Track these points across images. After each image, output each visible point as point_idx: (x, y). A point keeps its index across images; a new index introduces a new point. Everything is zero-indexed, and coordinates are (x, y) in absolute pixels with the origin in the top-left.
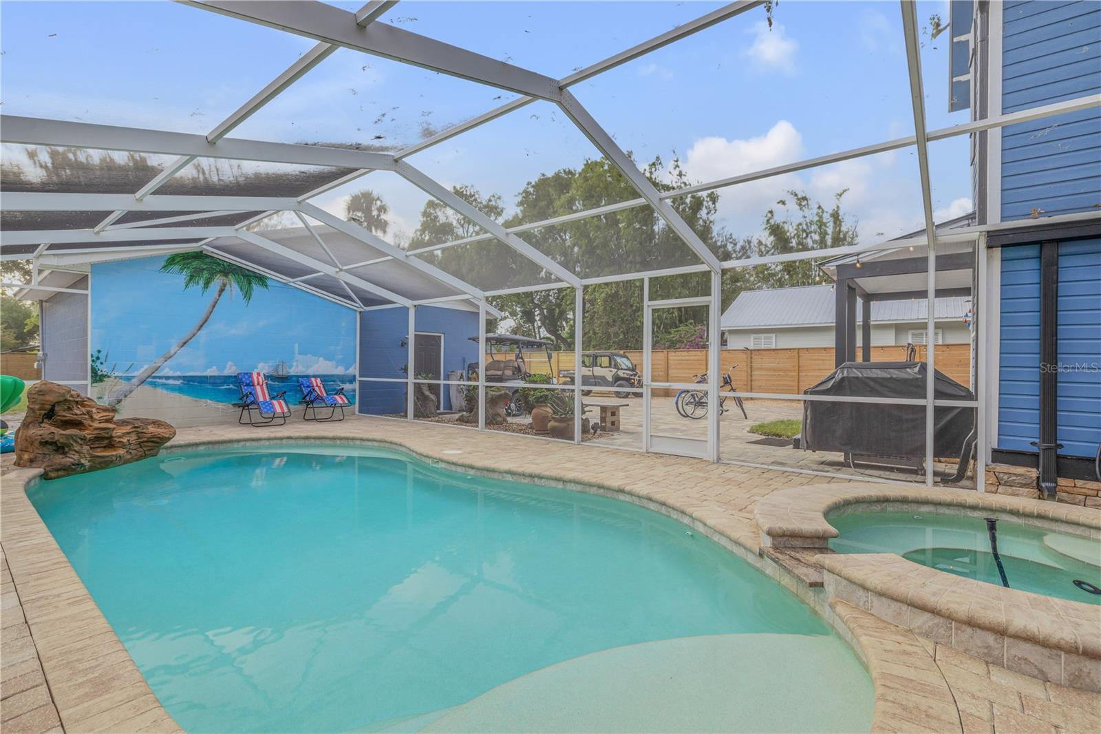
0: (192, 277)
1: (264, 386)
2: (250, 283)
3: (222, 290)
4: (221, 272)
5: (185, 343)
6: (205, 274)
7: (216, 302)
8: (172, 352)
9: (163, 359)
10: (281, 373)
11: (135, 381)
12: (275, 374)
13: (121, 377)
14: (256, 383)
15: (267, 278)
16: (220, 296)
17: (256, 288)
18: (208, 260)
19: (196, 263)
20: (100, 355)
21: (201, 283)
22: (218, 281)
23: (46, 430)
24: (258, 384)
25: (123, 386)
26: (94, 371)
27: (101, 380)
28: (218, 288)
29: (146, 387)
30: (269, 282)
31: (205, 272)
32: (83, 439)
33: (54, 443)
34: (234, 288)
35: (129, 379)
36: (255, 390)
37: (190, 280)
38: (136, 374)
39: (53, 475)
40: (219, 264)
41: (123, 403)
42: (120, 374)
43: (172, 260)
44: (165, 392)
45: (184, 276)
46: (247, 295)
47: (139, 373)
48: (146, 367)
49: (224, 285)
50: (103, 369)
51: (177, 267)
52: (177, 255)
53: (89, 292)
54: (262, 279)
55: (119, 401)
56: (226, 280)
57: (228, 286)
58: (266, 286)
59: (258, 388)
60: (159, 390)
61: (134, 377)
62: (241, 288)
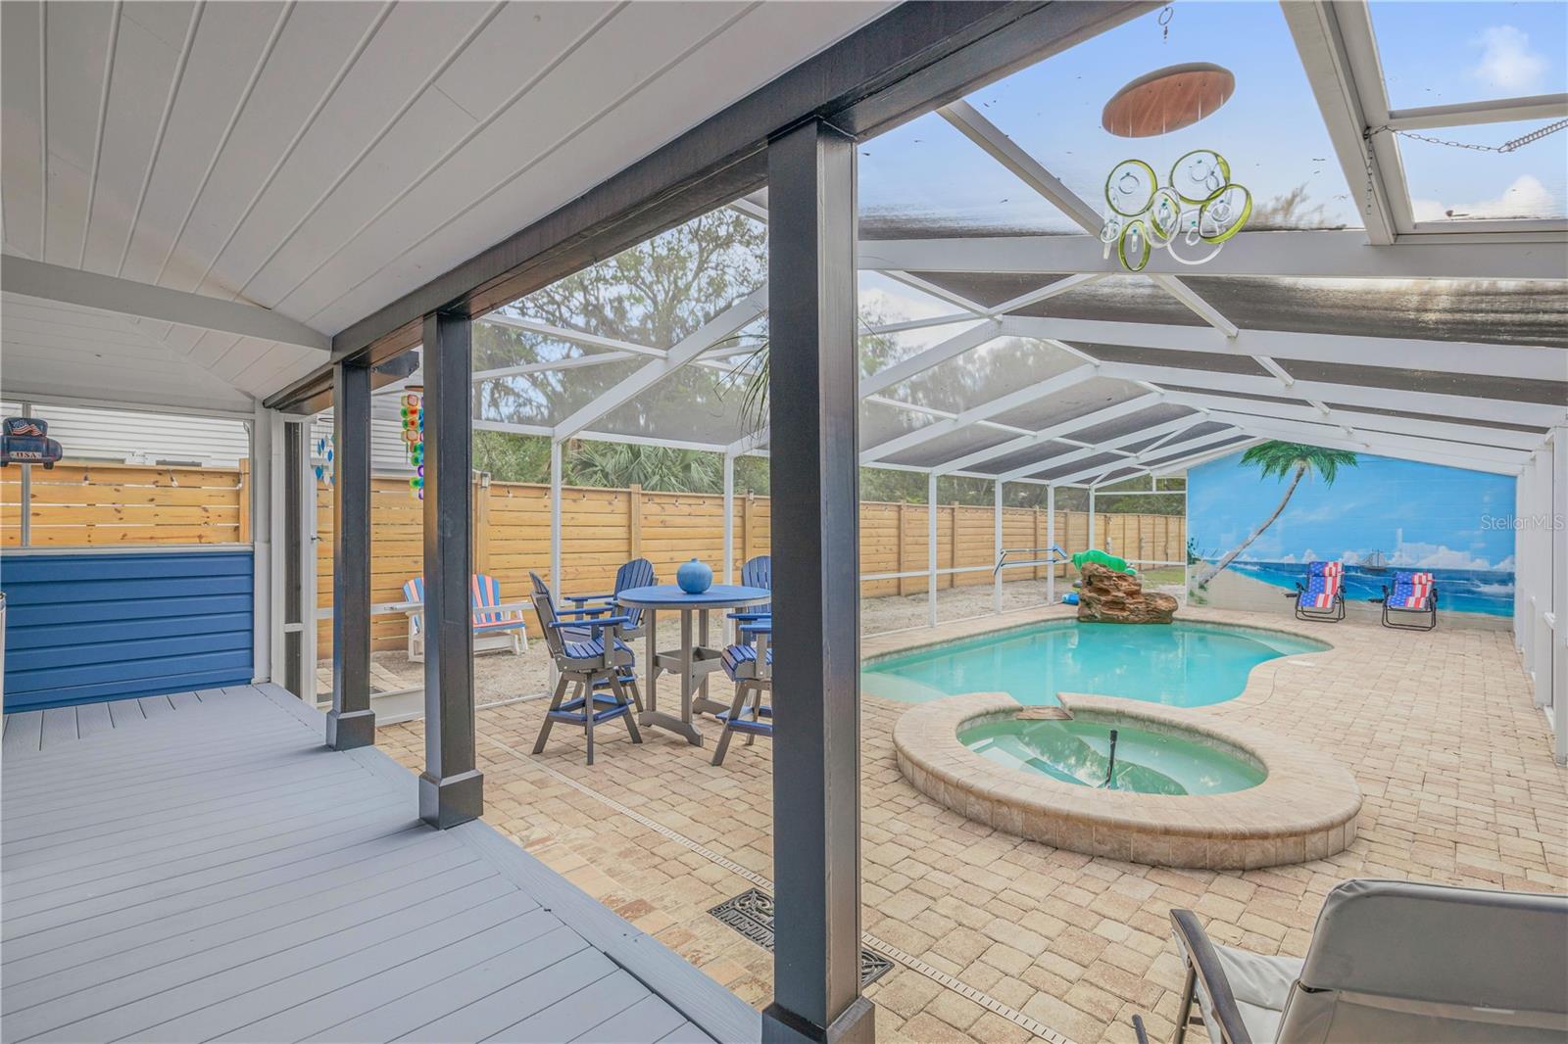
0: (1268, 466)
1: (1339, 578)
2: (1333, 463)
3: (1299, 476)
4: (1298, 456)
5: (1262, 531)
6: (1282, 461)
7: (1293, 489)
8: (1250, 539)
9: (1241, 546)
10: (1375, 565)
11: (1219, 565)
12: (1367, 565)
13: (1208, 561)
14: (1327, 573)
15: (1354, 454)
16: (1297, 481)
17: (1341, 467)
18: (1284, 447)
19: (1272, 452)
20: (1194, 543)
21: (1278, 470)
22: (1296, 465)
23: (1087, 593)
24: (1330, 575)
25: (1210, 568)
26: (1189, 555)
27: (1194, 563)
28: (1296, 473)
29: (1227, 571)
30: (1357, 458)
31: (1282, 459)
32: (1099, 600)
33: (1084, 600)
34: (1313, 469)
35: (1214, 563)
36: (1325, 582)
37: (1267, 469)
38: (1219, 559)
39: (1082, 619)
40: (1296, 449)
41: (1209, 583)
42: (1208, 558)
43: (1250, 454)
44: (1243, 576)
45: (1262, 465)
46: (1330, 476)
47: (1222, 558)
48: (1228, 552)
49: (1303, 470)
50: (1196, 554)
51: (1254, 460)
52: (1254, 448)
53: (1186, 492)
54: (1348, 457)
55: (1207, 581)
56: (1304, 464)
57: (1306, 470)
58: (1355, 463)
59: (1330, 580)
60: (1238, 574)
61: (1218, 561)
62: (1322, 470)
